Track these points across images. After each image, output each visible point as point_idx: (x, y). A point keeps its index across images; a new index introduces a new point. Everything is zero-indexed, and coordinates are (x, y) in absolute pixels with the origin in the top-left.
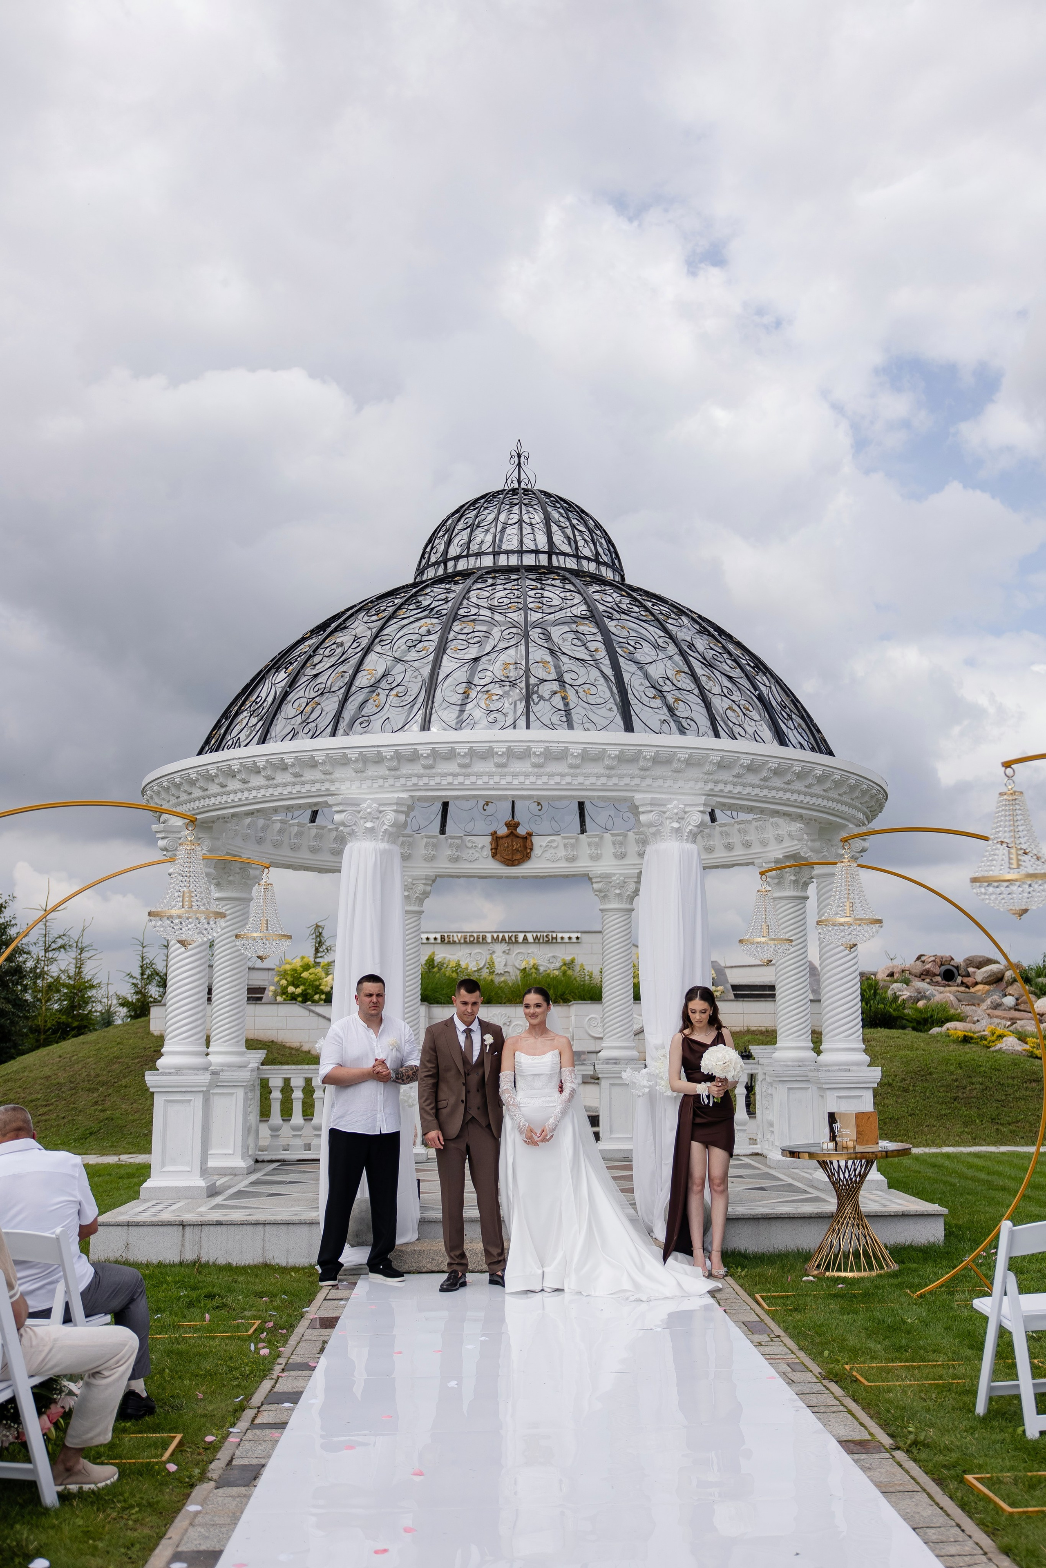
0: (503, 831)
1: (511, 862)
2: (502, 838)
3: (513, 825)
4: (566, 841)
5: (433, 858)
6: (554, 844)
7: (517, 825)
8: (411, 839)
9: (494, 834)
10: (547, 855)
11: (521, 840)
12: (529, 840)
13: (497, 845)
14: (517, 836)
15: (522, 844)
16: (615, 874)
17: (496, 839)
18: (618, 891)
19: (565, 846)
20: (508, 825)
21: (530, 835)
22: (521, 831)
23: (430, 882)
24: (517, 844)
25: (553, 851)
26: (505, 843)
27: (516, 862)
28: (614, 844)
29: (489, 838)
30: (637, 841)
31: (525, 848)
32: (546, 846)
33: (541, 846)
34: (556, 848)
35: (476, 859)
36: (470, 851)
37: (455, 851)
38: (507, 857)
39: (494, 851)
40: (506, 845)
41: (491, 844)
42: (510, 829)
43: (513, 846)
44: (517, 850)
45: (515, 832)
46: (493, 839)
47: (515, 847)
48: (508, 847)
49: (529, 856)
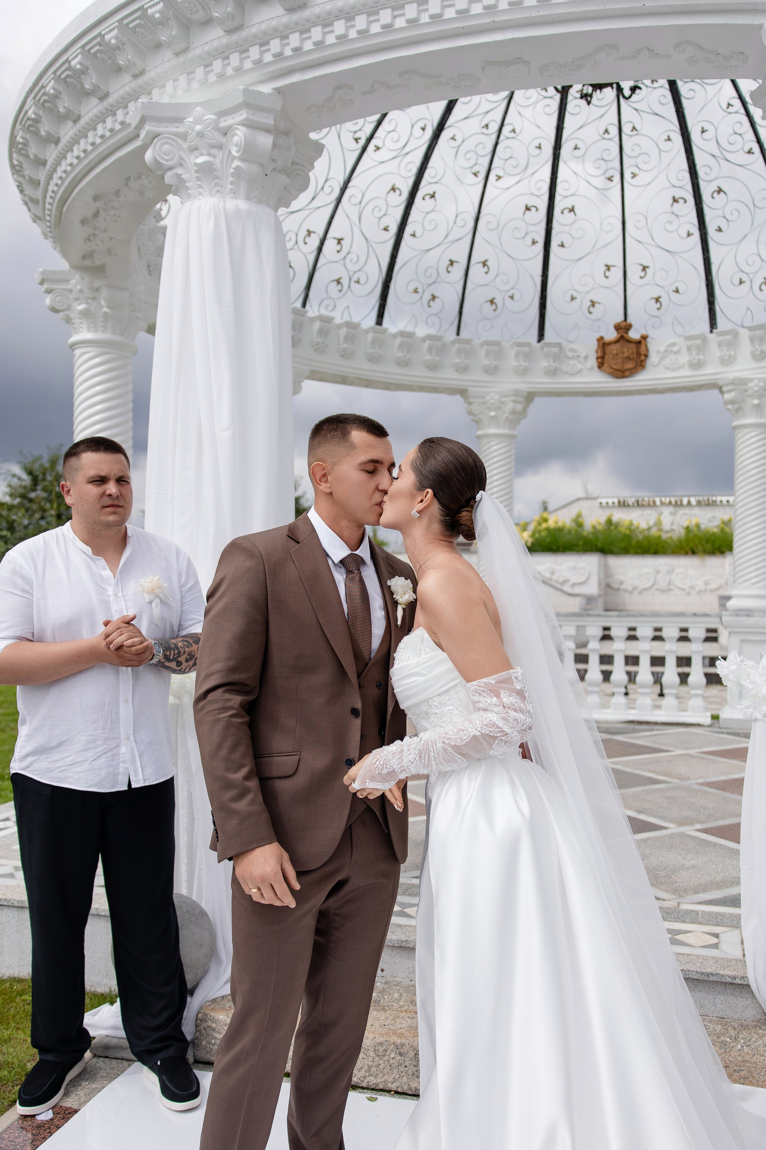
0: (611, 335)
1: (621, 374)
2: (610, 343)
3: (623, 328)
4: (692, 342)
5: (524, 372)
6: (675, 348)
7: (628, 328)
8: (497, 348)
9: (601, 339)
10: (667, 362)
11: (633, 347)
12: (643, 345)
13: (604, 353)
14: (629, 341)
15: (635, 350)
17: (603, 345)
18: (755, 401)
19: (690, 349)
20: (617, 328)
21: (645, 338)
22: (634, 335)
23: (521, 399)
24: (628, 350)
25: (673, 357)
27: (627, 373)
28: (752, 340)
29: (595, 346)
31: (639, 354)
32: (666, 351)
33: (658, 352)
34: (677, 352)
35: (579, 372)
36: (572, 362)
37: (554, 362)
38: (615, 367)
39: (600, 360)
40: (615, 352)
41: (597, 352)
42: (618, 333)
43: (624, 353)
44: (629, 358)
45: (625, 335)
46: (599, 346)
47: (626, 355)
48: (617, 354)
49: (643, 364)
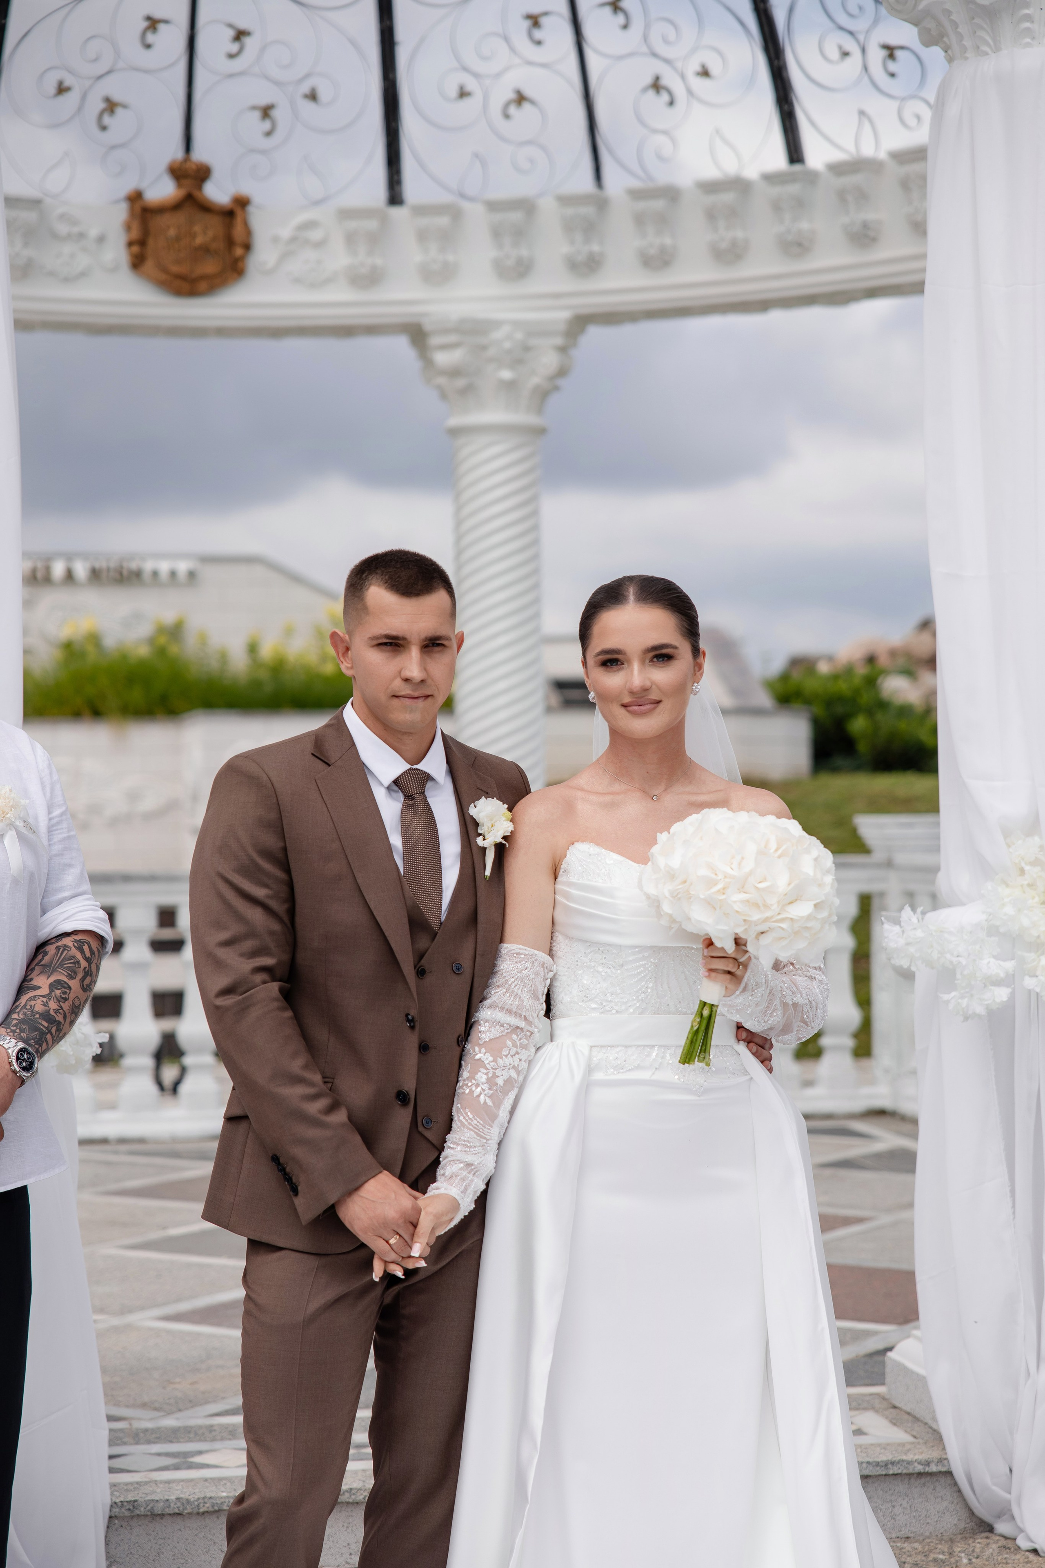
0: (162, 190)
1: (185, 285)
2: (159, 210)
3: (189, 175)
4: (353, 225)
6: (316, 235)
7: (203, 174)
9: (135, 198)
10: (293, 266)
11: (215, 222)
12: (239, 221)
13: (145, 233)
14: (206, 208)
15: (219, 231)
16: (496, 324)
17: (142, 212)
18: (506, 374)
19: (351, 239)
20: (177, 172)
21: (242, 203)
22: (216, 193)
24: (206, 230)
25: (310, 254)
26: (171, 225)
27: (203, 285)
28: (497, 233)
29: (121, 212)
30: (569, 227)
31: (230, 242)
32: (293, 240)
33: (276, 240)
34: (319, 245)
35: (83, 274)
36: (67, 249)
37: (26, 244)
38: (175, 269)
39: (136, 249)
40: (172, 232)
41: (128, 227)
42: (179, 185)
43: (194, 236)
44: (205, 250)
45: (196, 193)
46: (132, 212)
47: (199, 240)
48: (178, 239)
49: (240, 264)
